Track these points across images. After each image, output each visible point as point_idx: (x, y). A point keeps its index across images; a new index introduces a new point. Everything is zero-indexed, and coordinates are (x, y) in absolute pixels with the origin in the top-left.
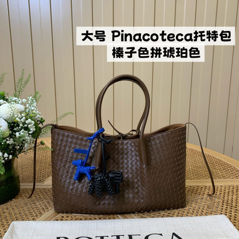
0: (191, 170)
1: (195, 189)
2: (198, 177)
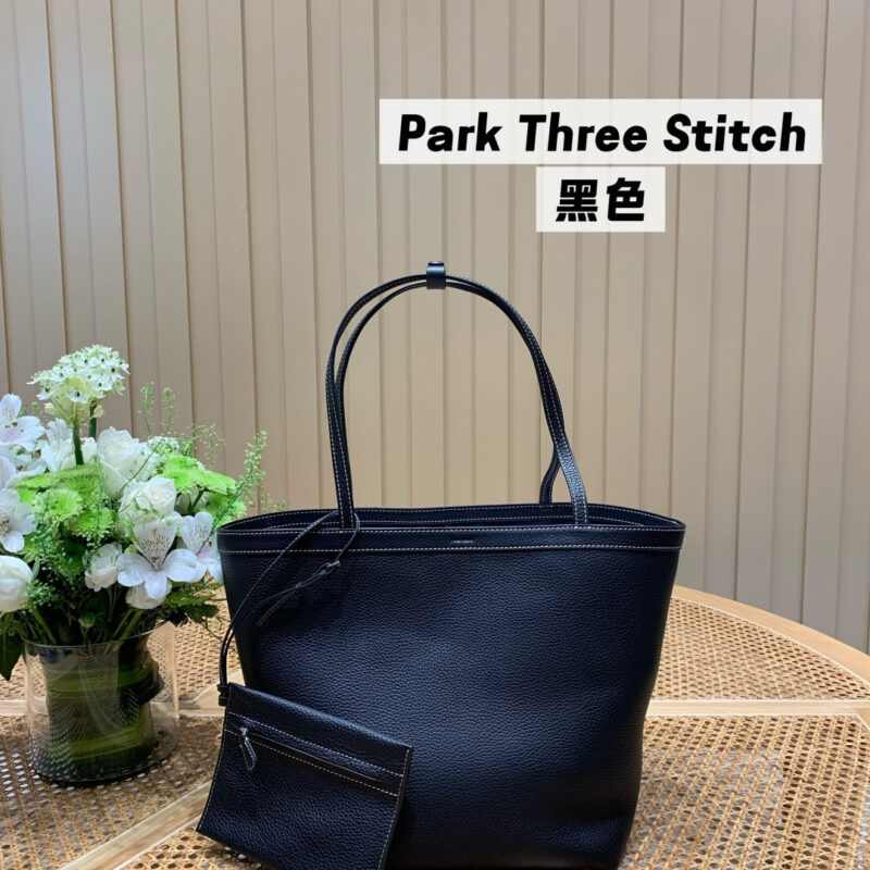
0: (679, 669)
2: (700, 692)
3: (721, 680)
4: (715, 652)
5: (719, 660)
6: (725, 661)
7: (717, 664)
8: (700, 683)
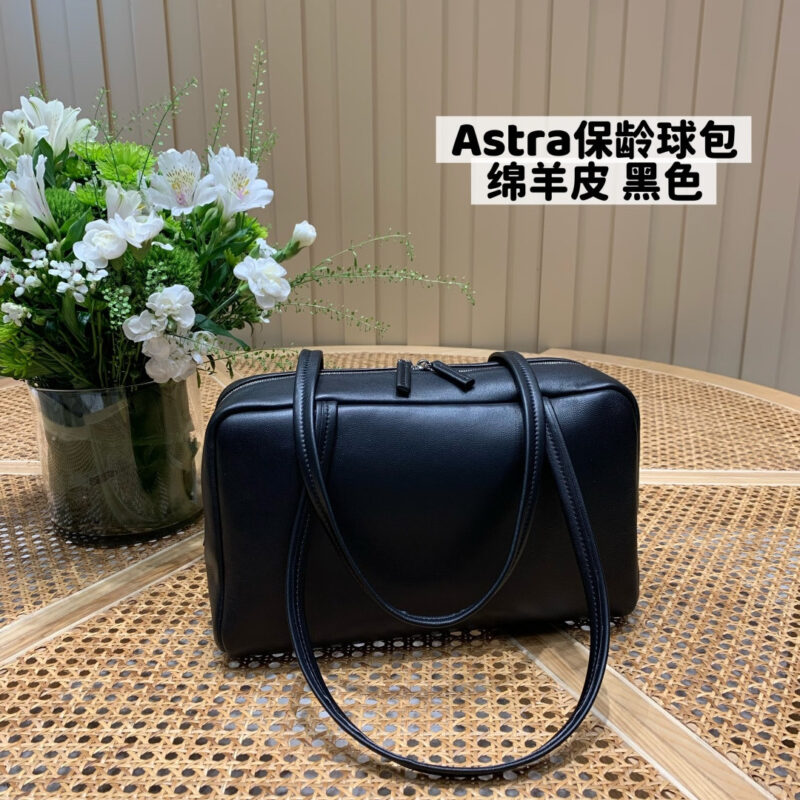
0: (691, 441)
1: (702, 494)
2: (716, 463)
3: (739, 452)
4: (729, 427)
5: (733, 434)
6: (740, 434)
7: (732, 437)
8: (715, 455)
